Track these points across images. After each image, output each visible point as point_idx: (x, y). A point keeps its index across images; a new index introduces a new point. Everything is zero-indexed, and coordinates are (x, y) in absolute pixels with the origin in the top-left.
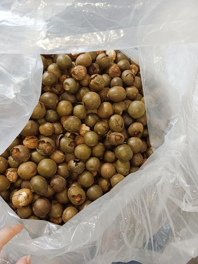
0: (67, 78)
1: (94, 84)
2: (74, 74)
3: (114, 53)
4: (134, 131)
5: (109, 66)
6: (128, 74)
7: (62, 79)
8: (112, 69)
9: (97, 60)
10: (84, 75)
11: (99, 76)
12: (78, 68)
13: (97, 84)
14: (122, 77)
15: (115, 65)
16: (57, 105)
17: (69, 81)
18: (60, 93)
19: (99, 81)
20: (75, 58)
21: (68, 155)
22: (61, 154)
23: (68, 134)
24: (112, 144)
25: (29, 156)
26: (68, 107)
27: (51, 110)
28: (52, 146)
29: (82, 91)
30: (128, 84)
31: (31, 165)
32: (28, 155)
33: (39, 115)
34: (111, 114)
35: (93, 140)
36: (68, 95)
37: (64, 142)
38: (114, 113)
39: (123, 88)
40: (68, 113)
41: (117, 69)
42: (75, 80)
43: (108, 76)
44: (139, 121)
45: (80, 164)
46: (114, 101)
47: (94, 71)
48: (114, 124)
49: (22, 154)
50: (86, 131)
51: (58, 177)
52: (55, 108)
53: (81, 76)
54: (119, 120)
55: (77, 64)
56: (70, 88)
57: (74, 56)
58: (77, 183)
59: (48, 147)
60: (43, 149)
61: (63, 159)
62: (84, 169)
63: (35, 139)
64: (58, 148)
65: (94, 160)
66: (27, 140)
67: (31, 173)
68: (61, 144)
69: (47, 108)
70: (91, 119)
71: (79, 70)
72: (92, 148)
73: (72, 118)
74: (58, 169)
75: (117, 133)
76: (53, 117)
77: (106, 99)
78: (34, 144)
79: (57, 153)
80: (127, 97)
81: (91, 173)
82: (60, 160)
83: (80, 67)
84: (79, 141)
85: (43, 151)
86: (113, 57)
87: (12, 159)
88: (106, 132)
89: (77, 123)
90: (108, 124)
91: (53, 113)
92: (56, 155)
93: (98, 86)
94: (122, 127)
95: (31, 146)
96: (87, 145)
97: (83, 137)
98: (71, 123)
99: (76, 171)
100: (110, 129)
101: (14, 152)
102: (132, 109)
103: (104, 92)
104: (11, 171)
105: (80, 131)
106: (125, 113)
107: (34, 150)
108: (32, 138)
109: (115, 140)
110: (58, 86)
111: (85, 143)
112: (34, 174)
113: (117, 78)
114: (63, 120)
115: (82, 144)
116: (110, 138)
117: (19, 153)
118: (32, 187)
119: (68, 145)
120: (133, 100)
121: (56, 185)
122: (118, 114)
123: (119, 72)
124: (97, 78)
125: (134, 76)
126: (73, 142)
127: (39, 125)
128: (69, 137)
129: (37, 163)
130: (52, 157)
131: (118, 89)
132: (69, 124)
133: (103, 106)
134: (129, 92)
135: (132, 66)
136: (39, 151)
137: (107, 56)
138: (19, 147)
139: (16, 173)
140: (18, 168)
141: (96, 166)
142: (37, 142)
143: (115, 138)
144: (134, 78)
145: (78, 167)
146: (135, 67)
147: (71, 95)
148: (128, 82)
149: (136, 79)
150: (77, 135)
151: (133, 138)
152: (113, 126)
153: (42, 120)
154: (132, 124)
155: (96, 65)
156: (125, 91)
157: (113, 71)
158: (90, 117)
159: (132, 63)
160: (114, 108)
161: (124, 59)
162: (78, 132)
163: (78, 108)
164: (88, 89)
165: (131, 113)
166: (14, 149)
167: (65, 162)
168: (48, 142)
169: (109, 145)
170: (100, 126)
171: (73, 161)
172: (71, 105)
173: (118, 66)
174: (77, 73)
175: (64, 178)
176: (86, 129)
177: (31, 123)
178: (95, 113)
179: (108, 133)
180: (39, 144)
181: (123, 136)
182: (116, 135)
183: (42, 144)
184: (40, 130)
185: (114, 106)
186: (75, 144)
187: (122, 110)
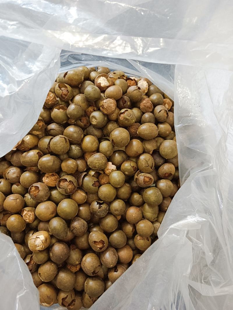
0: (94, 111)
1: (124, 119)
2: (103, 108)
3: (147, 85)
4: (165, 172)
5: (141, 100)
6: (162, 110)
7: (88, 112)
8: (144, 103)
9: (128, 92)
10: (114, 110)
11: (129, 110)
12: (108, 101)
13: (127, 119)
14: (155, 113)
15: (147, 99)
16: (82, 140)
17: (96, 114)
18: (85, 126)
19: (129, 117)
20: (104, 89)
21: (91, 195)
22: (84, 194)
23: (92, 173)
24: (140, 186)
25: (49, 195)
26: (93, 143)
27: (75, 146)
28: (74, 185)
29: (110, 126)
30: (160, 121)
31: (50, 206)
32: (47, 194)
33: (62, 150)
34: (141, 153)
35: (119, 180)
36: (95, 129)
37: (88, 181)
38: (144, 152)
39: (155, 126)
40: (94, 150)
41: (149, 104)
42: (103, 114)
43: (140, 110)
44: (171, 161)
45: (104, 206)
46: (145, 139)
47: (125, 105)
48: (144, 163)
49: (41, 193)
50: (112, 170)
51: (79, 220)
52: (79, 143)
53: (110, 110)
54: (149, 160)
55: (106, 97)
56: (97, 123)
57: (103, 88)
58: (99, 227)
59: (70, 186)
60: (65, 188)
61: (85, 200)
62: (108, 212)
63: (56, 177)
64: (80, 187)
65: (119, 203)
66: (47, 177)
67: (50, 214)
68: (85, 183)
69: (71, 143)
70: (118, 157)
71: (108, 103)
72: (117, 189)
73: (97, 156)
74: (79, 210)
75: (147, 174)
76: (77, 153)
77: (135, 136)
78: (55, 181)
79: (79, 193)
80: (158, 134)
81: (115, 216)
82: (82, 200)
83: (110, 100)
84: (103, 181)
85: (65, 190)
86: (145, 89)
87: (30, 197)
88: (134, 172)
89: (104, 161)
90: (137, 163)
91: (77, 149)
92: (78, 195)
93: (128, 122)
94: (151, 168)
95: (51, 184)
96: (113, 186)
97: (109, 176)
98: (97, 161)
99: (99, 214)
100: (138, 169)
101: (32, 190)
102: (164, 149)
103: (134, 128)
104: (28, 211)
105: (106, 170)
106: (156, 152)
107: (54, 188)
108: (53, 175)
109: (144, 182)
110: (84, 119)
111: (110, 183)
112: (54, 215)
113: (149, 113)
114: (87, 156)
115: (107, 183)
116: (138, 180)
117: (37, 191)
118: (51, 230)
119: (92, 185)
120: (165, 138)
121: (77, 228)
122: (148, 153)
123: (152, 107)
124: (128, 113)
125: (168, 112)
126: (97, 181)
127: (62, 161)
128: (93, 176)
129: (57, 203)
130: (73, 197)
131: (150, 126)
132: (94, 162)
133: (132, 143)
134: (161, 129)
135: (166, 100)
136: (60, 190)
137: (139, 88)
138: (38, 184)
139: (33, 213)
140: (36, 208)
141: (122, 209)
142: (58, 180)
143: (144, 179)
144: (167, 114)
145: (102, 210)
146: (169, 102)
147: (97, 129)
148: (160, 119)
149: (169, 115)
150: (102, 174)
151: (163, 181)
152: (142, 166)
153: (64, 155)
154: (162, 164)
155: (127, 98)
156: (157, 128)
157: (145, 106)
158: (117, 155)
159: (165, 97)
160: (144, 146)
161: (157, 92)
162: (103, 170)
163: (105, 145)
164: (117, 124)
165: (163, 153)
166: (32, 186)
167: (87, 203)
168: (70, 181)
169: (137, 187)
170: (127, 165)
171: (96, 203)
172: (97, 141)
173: (151, 101)
174: (106, 106)
175: (85, 221)
176: (112, 168)
177: (53, 159)
178: (123, 151)
179: (136, 174)
180: (60, 181)
181: (152, 178)
182: (145, 176)
183: (64, 182)
184: (62, 167)
185: (145, 144)
186: (99, 183)
187: (153, 149)
